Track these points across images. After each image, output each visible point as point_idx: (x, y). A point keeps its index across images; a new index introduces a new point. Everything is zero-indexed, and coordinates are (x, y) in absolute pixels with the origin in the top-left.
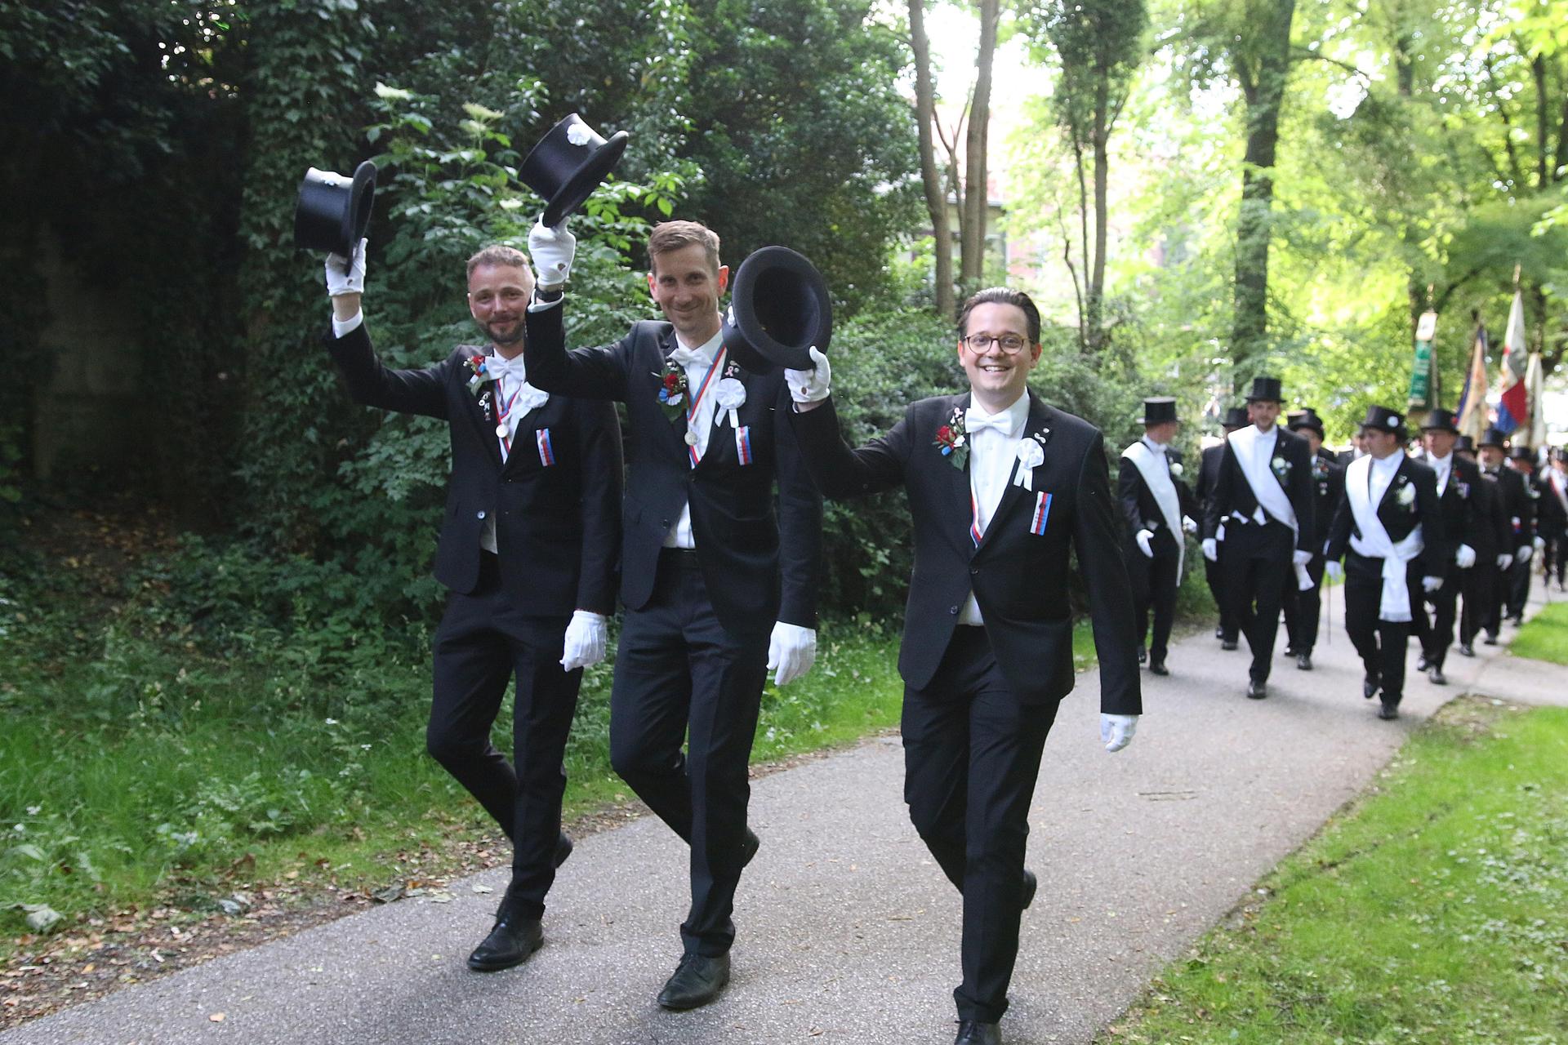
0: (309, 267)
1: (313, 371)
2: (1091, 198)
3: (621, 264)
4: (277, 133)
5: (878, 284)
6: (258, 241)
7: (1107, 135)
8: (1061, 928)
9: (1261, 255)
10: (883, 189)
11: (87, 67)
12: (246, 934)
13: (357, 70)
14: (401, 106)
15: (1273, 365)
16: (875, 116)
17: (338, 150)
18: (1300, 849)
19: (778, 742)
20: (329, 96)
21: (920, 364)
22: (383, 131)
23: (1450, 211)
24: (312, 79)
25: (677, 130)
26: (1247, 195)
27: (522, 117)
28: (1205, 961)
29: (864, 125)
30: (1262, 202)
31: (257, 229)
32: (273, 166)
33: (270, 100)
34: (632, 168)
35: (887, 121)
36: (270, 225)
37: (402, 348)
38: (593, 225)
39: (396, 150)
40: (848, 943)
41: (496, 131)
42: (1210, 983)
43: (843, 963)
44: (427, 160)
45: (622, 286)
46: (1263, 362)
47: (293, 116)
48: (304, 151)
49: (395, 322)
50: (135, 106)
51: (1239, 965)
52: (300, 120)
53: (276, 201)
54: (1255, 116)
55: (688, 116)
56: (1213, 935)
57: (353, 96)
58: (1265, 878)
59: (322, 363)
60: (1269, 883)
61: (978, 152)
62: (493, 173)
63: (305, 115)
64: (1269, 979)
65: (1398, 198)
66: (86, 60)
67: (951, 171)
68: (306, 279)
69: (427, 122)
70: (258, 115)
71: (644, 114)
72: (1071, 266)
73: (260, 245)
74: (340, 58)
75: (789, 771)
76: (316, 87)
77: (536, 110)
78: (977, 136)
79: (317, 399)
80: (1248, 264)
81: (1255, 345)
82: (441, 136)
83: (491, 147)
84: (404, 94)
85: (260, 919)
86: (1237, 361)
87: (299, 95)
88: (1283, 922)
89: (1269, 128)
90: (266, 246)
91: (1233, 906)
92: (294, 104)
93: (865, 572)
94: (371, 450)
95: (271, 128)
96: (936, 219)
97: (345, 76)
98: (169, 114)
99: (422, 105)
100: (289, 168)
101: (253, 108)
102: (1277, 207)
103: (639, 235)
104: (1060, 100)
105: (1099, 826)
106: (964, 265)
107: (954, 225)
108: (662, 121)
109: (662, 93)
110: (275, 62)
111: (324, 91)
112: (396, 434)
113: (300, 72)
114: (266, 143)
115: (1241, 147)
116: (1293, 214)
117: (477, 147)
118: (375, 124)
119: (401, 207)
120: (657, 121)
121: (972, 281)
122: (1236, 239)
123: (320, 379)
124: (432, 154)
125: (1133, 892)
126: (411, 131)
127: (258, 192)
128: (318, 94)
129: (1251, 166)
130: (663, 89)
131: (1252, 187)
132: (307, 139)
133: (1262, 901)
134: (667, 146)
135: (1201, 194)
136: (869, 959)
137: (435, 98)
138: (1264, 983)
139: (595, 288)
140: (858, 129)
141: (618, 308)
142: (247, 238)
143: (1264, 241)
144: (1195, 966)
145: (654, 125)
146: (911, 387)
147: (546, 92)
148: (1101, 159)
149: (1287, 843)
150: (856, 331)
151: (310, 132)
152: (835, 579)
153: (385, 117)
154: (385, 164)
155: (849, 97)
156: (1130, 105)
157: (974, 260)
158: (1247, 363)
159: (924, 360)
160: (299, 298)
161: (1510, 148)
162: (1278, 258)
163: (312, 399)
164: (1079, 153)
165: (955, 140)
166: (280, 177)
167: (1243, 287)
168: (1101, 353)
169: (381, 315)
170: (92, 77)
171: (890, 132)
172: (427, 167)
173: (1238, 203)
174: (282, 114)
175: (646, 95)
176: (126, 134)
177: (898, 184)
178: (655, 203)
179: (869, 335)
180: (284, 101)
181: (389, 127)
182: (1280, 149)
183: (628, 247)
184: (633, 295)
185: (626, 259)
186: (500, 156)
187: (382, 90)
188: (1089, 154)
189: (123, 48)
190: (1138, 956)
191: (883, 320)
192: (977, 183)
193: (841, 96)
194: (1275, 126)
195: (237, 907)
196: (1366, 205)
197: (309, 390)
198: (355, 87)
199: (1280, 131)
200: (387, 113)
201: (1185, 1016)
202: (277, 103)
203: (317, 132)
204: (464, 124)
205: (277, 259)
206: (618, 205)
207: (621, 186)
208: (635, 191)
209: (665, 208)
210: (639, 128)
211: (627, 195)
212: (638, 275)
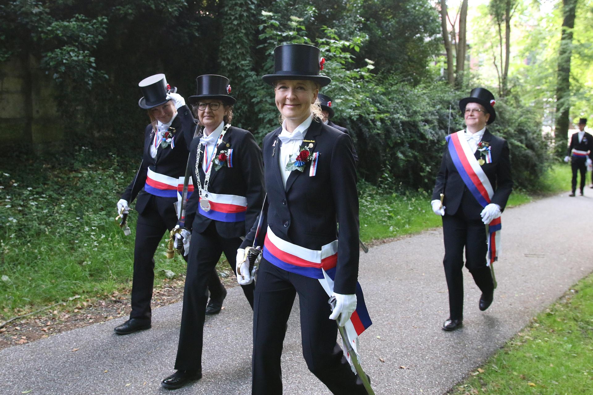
0: (240, 71)
1: (241, 105)
2: (504, 40)
3: (342, 68)
4: (230, 28)
5: (425, 73)
6: (224, 63)
7: (510, 18)
8: (499, 299)
9: (568, 60)
10: (427, 39)
11: (175, 10)
12: (229, 284)
13: (255, 7)
14: (270, 18)
15: (572, 101)
16: (426, 14)
17: (249, 33)
18: (586, 277)
19: (394, 231)
20: (247, 16)
21: (442, 101)
22: (264, 26)
24: (241, 10)
25: (360, 22)
26: (563, 39)
27: (308, 19)
28: (553, 313)
29: (422, 18)
30: (569, 41)
31: (224, 59)
32: (229, 39)
33: (228, 18)
34: (344, 35)
35: (430, 16)
36: (228, 58)
37: (269, 97)
38: (332, 55)
39: (268, 32)
40: (423, 299)
41: (300, 25)
42: (555, 321)
43: (422, 305)
44: (277, 35)
45: (342, 76)
46: (568, 100)
47: (235, 22)
48: (239, 34)
49: (267, 89)
50: (188, 21)
51: (565, 316)
52: (238, 24)
53: (230, 50)
54: (567, 9)
55: (363, 18)
56: (555, 304)
57: (254, 15)
58: (574, 286)
59: (243, 103)
60: (575, 288)
61: (463, 26)
62: (299, 39)
63: (239, 22)
64: (577, 321)
66: (175, 8)
67: (453, 32)
68: (239, 75)
69: (277, 23)
70: (225, 23)
71: (348, 17)
72: (496, 66)
73: (225, 65)
74: (250, 3)
75: (398, 241)
76: (242, 13)
77: (313, 17)
78: (463, 21)
79: (242, 114)
80: (564, 64)
81: (565, 93)
82: (281, 27)
83: (299, 30)
84: (271, 14)
85: (232, 279)
86: (558, 99)
87: (237, 16)
88: (581, 302)
89: (572, 13)
90: (227, 65)
91: (562, 295)
92: (236, 19)
94: (260, 131)
95: (229, 26)
96: (448, 50)
97: (251, 9)
98: (198, 24)
99: (276, 17)
100: (234, 39)
101: (223, 21)
102: (575, 43)
103: (347, 58)
104: (492, 6)
105: (510, 265)
106: (457, 66)
107: (454, 53)
108: (354, 19)
109: (354, 10)
110: (230, 5)
111: (245, 14)
112: (268, 126)
113: (238, 8)
114: (227, 32)
115: (561, 21)
116: (582, 45)
117: (294, 30)
118: (261, 24)
119: (269, 51)
120: (353, 19)
121: (461, 72)
122: (558, 55)
123: (243, 108)
124: (279, 33)
125: (524, 288)
126: (272, 25)
127: (224, 47)
128: (243, 15)
129: (565, 28)
130: (354, 9)
131: (565, 36)
132: (239, 30)
133: (573, 294)
134: (355, 28)
135: (544, 38)
136: (431, 305)
137: (280, 14)
138: (575, 322)
139: (334, 77)
140: (420, 19)
141: (341, 83)
142: (221, 62)
143: (570, 55)
144: (549, 315)
145: (351, 21)
146: (439, 109)
147: (317, 11)
148: (508, 27)
149: (581, 274)
150: (420, 90)
151: (241, 27)
153: (264, 22)
154: (264, 37)
155: (417, 8)
156: (519, 7)
157: (461, 64)
158: (562, 100)
159: (443, 100)
160: (236, 81)
162: (575, 61)
163: (240, 114)
164: (499, 25)
165: (455, 23)
166: (231, 42)
167: (561, 72)
168: (508, 97)
169: (263, 86)
170: (176, 13)
171: (431, 20)
172: (278, 38)
173: (560, 42)
174: (232, 22)
175: (348, 11)
176: (186, 31)
177: (433, 38)
178: (354, 47)
179: (424, 91)
180: (233, 18)
181: (266, 25)
182: (576, 21)
183: (344, 62)
184: (346, 79)
185: (343, 67)
186: (301, 33)
187: (264, 13)
188: (503, 25)
189: (186, 4)
190: (527, 310)
191: (429, 86)
192: (462, 37)
193: (414, 8)
194: (575, 12)
195: (225, 275)
197: (239, 111)
198: (255, 12)
199: (577, 14)
200: (265, 20)
201: (546, 331)
202: (230, 18)
203: (243, 28)
204: (289, 23)
205: (230, 69)
206: (341, 48)
207: (342, 42)
208: (347, 44)
209: (357, 49)
210: (346, 22)
211: (344, 45)
212: (348, 72)
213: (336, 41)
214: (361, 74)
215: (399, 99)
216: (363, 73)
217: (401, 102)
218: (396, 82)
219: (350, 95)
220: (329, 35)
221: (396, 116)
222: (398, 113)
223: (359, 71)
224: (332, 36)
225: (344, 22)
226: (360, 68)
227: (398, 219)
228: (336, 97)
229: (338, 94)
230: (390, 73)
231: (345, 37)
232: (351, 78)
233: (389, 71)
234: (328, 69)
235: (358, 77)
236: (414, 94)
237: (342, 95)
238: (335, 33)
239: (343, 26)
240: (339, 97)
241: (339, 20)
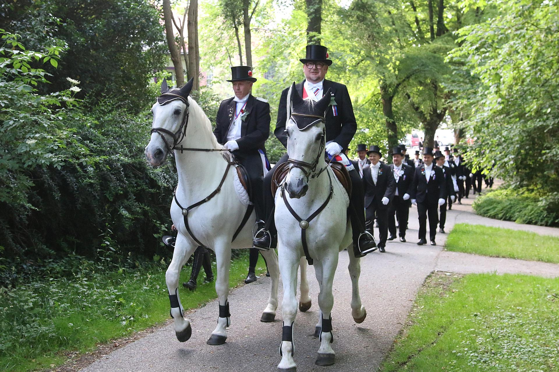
3: (33, 93)
10: (146, 49)
23: (398, 50)
38: (17, 73)
45: (35, 104)
54: (312, 10)
61: (194, 31)
65: (375, 46)
67: (181, 40)
71: (36, 16)
78: (193, 23)
93: (155, 236)
96: (176, 62)
103: (40, 77)
104: (227, 5)
121: (195, 92)
140: (136, 21)
141: (34, 115)
145: (41, 21)
148: (248, 32)
152: (141, 240)
157: (195, 82)
161: (417, 21)
164: (236, 27)
165: (182, 28)
171: (152, 22)
178: (49, 61)
182: (323, 24)
183: (36, 84)
188: (242, 30)
192: (194, 45)
193: (128, 5)
194: (320, 14)
196: (361, 49)
199: (323, 17)
206: (29, 63)
207: (31, 53)
208: (39, 55)
209: (54, 64)
210: (33, 23)
211: (33, 58)
212: (43, 98)
213: (21, 52)
214: (62, 99)
215: (116, 133)
216: (64, 98)
217: (120, 136)
218: (110, 108)
219: (48, 132)
220: (8, 42)
221: (113, 157)
222: (117, 153)
223: (59, 95)
224: (15, 44)
225: (30, 24)
226: (60, 91)
227: (131, 307)
228: (28, 136)
229: (29, 132)
230: (101, 96)
231: (34, 45)
232: (48, 107)
233: (98, 94)
234: (12, 94)
235: (59, 104)
236: (137, 125)
237: (36, 133)
238: (19, 40)
239: (29, 29)
240: (32, 136)
241: (21, 21)
